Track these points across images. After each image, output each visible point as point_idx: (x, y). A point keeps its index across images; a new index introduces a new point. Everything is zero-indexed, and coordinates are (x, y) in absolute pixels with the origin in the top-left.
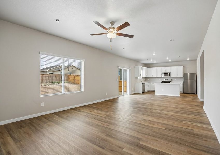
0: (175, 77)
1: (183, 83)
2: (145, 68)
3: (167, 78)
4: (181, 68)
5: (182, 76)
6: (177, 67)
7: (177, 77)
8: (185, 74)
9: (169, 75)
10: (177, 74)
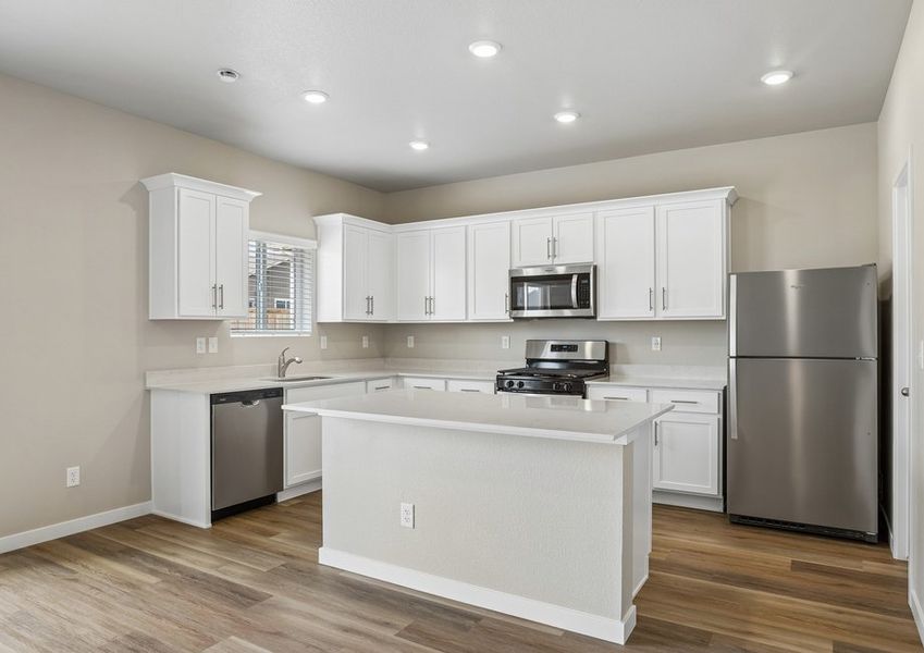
0: (644, 314)
1: (725, 390)
2: (339, 217)
3: (567, 335)
4: (708, 209)
5: (715, 311)
6: (667, 204)
7: (662, 315)
8: (740, 277)
9: (583, 301)
10: (662, 284)
